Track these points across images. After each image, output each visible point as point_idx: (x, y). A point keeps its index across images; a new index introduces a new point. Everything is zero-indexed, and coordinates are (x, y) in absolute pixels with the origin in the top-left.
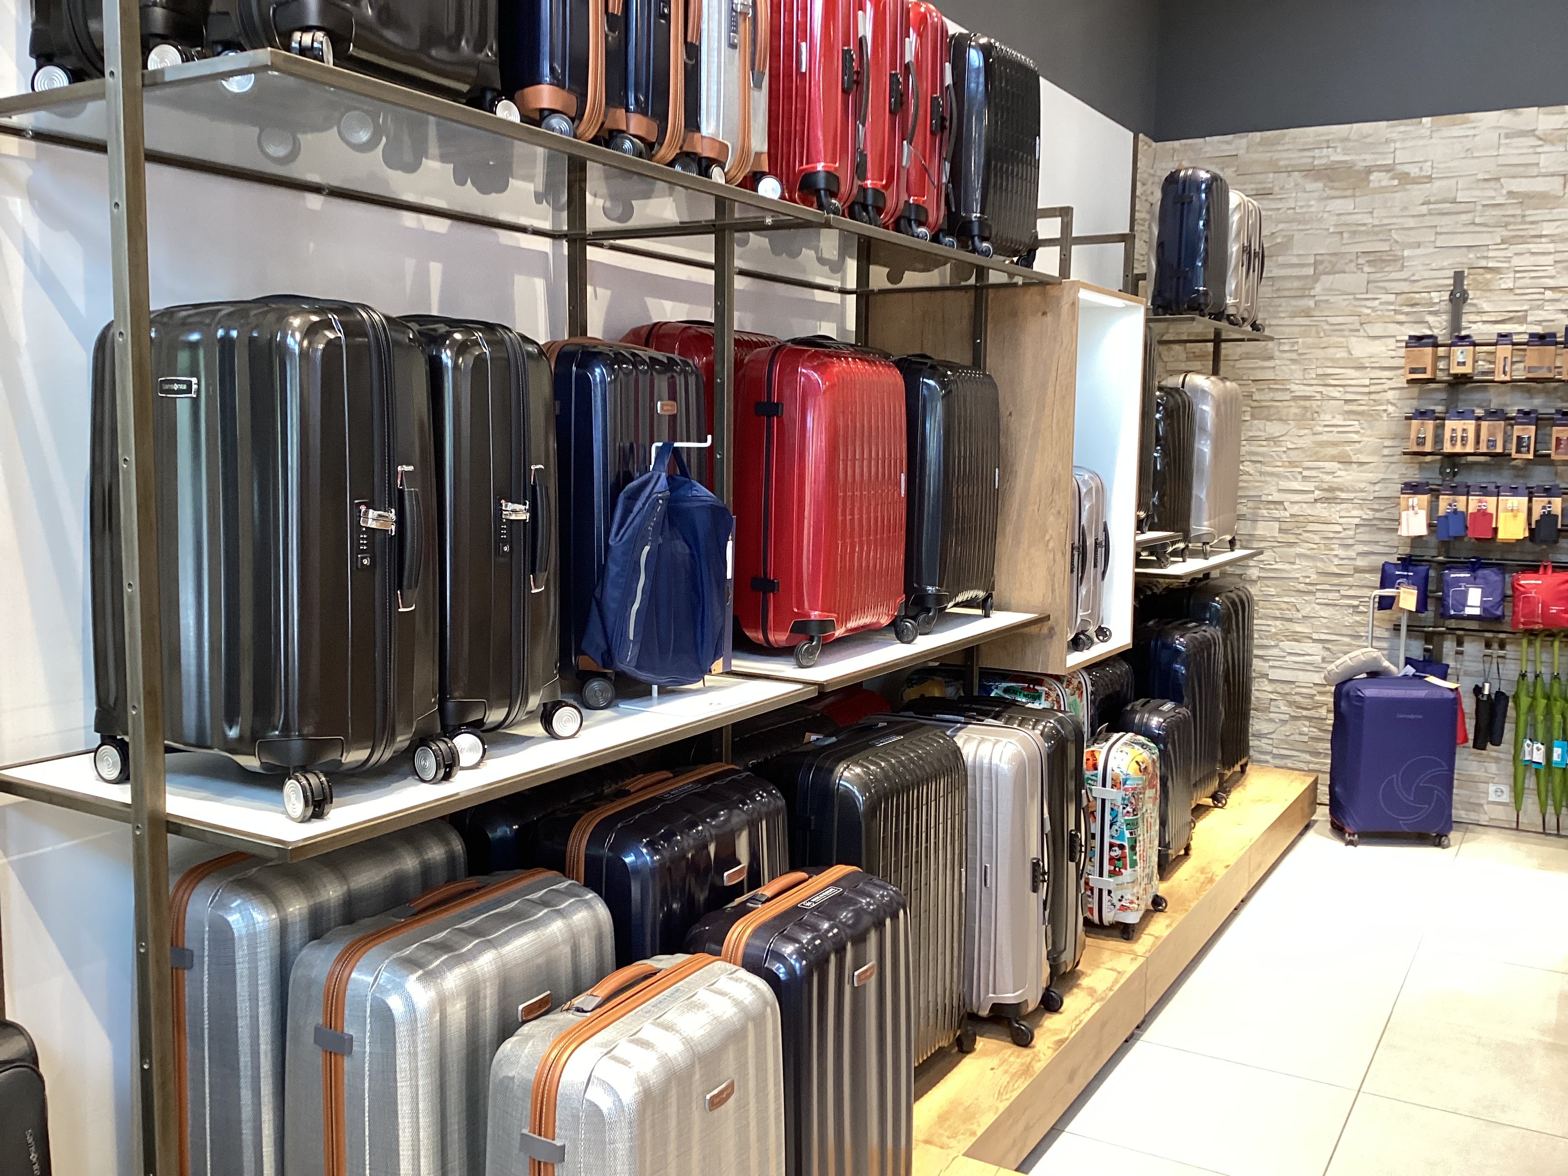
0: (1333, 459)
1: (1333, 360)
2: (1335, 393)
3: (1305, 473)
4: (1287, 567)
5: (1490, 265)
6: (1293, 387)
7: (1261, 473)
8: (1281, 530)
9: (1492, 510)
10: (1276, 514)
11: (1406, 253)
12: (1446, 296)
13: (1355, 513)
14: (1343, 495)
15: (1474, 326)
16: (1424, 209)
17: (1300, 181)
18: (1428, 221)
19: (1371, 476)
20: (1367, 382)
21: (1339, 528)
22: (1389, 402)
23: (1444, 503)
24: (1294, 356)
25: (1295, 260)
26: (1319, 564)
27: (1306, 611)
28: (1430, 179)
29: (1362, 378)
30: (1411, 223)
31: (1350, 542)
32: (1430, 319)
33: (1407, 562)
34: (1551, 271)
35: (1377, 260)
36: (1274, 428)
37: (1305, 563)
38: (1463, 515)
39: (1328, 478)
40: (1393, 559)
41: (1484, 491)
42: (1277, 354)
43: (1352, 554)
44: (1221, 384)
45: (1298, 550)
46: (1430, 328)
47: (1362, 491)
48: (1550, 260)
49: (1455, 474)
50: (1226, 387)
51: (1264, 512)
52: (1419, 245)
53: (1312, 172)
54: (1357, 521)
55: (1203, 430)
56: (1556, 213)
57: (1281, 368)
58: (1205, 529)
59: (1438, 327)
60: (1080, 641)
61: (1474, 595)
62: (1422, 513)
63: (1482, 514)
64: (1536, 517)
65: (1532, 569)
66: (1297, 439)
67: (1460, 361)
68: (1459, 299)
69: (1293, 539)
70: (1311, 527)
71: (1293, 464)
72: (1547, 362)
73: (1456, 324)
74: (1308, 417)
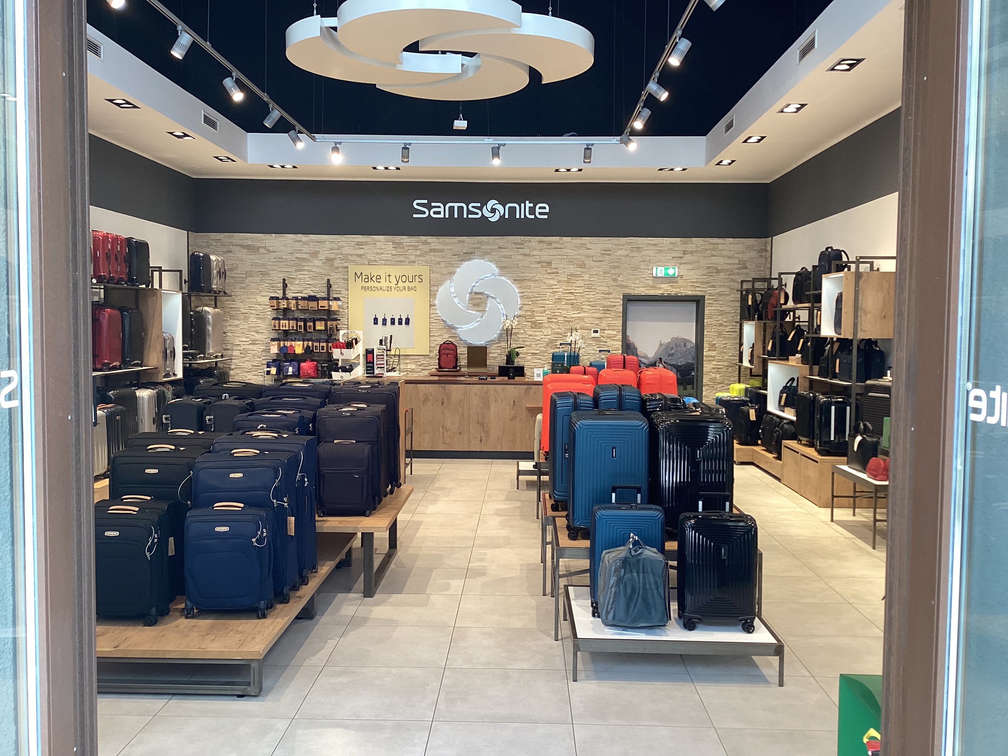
0: (254, 331)
1: (253, 302)
2: (254, 312)
3: (246, 336)
4: (242, 364)
5: (293, 277)
6: (241, 310)
7: (233, 336)
8: (240, 353)
9: (293, 345)
10: (239, 348)
11: (271, 272)
12: (282, 285)
13: (261, 347)
14: (257, 342)
15: (288, 294)
16: (274, 260)
17: (240, 249)
18: (276, 263)
19: (263, 336)
20: (262, 309)
21: (256, 352)
22: (268, 315)
23: (282, 343)
24: (241, 301)
25: (240, 272)
26: (252, 363)
28: (275, 252)
29: (260, 308)
30: (271, 264)
31: (260, 356)
32: (278, 291)
33: (274, 361)
34: (308, 279)
35: (263, 274)
36: (237, 322)
37: (248, 363)
38: (287, 347)
39: (253, 337)
40: (271, 361)
41: (292, 340)
42: (234, 300)
43: (261, 360)
44: (214, 310)
45: (246, 359)
46: (277, 294)
47: (262, 341)
48: (307, 276)
49: (287, 336)
50: (217, 311)
51: (235, 348)
52: (273, 270)
53: (243, 246)
54: (261, 350)
55: (209, 323)
56: (308, 264)
57: (238, 304)
58: (211, 351)
59: (280, 294)
60: (167, 375)
61: (290, 369)
62: (276, 347)
63: (291, 346)
64: (305, 347)
65: (305, 361)
66: (244, 325)
67: (283, 304)
68: (285, 286)
69: (244, 356)
70: (249, 352)
71: (243, 333)
72: (306, 305)
73: (284, 293)
74: (246, 319)
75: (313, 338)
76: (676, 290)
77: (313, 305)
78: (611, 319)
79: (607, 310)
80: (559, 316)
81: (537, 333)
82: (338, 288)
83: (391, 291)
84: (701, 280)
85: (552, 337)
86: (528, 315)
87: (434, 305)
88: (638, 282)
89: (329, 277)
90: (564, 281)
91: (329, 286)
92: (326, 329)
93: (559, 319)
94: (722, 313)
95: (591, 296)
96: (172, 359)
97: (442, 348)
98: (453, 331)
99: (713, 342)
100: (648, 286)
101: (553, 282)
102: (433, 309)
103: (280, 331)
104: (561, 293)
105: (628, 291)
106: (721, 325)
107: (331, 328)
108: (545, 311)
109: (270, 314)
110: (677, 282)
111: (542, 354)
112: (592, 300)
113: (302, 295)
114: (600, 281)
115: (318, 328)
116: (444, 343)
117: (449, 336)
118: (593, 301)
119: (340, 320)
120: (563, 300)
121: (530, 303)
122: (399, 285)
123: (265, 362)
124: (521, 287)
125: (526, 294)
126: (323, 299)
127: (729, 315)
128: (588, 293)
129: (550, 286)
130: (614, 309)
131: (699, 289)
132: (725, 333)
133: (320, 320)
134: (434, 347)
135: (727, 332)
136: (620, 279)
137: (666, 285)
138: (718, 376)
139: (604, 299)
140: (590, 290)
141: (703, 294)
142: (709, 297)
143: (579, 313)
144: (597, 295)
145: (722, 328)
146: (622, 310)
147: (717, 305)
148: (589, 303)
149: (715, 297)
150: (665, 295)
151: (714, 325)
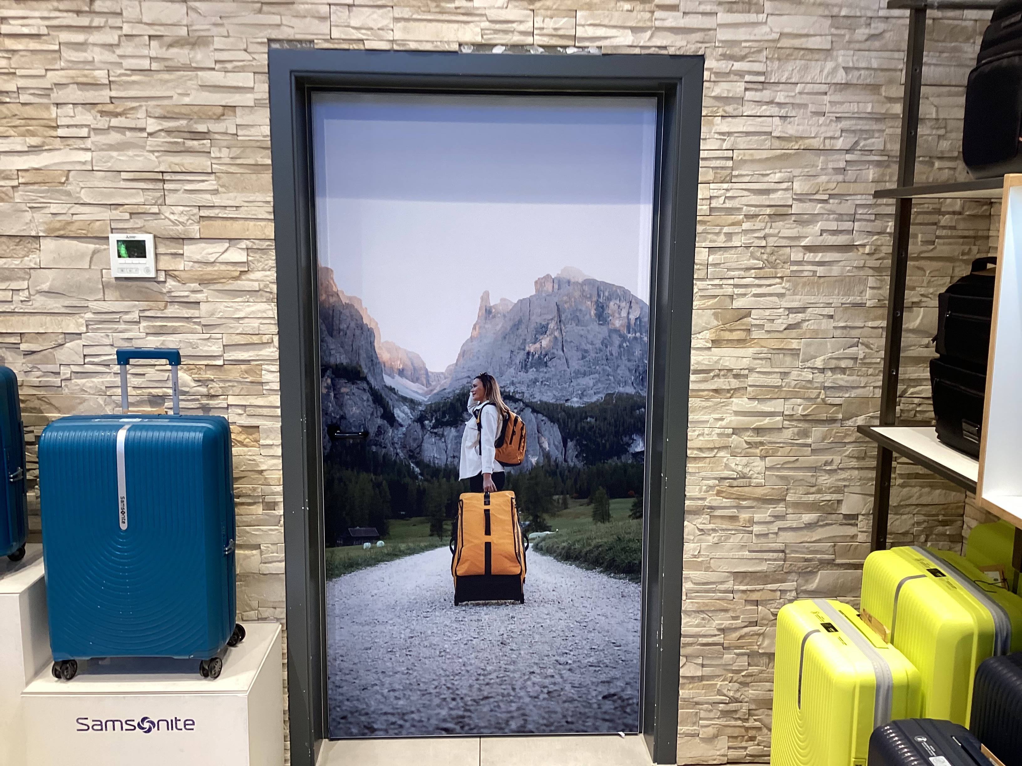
76: (550, 24)
78: (211, 183)
79: (187, 132)
99: (738, 303)
106: (779, 213)
112: (101, 75)
118: (111, 83)
127: (820, 161)
128: (79, 37)
130: (229, 125)
132: (797, 255)
135: (809, 249)
138: (758, 465)
139: (170, 70)
140: (84, 21)
141: (690, 49)
142: (724, 66)
143: (34, 150)
144: (128, 48)
145: (786, 233)
146: (267, 130)
147: (764, 110)
148: (91, 96)
149: (757, 67)
150: (498, 50)
151: (749, 217)
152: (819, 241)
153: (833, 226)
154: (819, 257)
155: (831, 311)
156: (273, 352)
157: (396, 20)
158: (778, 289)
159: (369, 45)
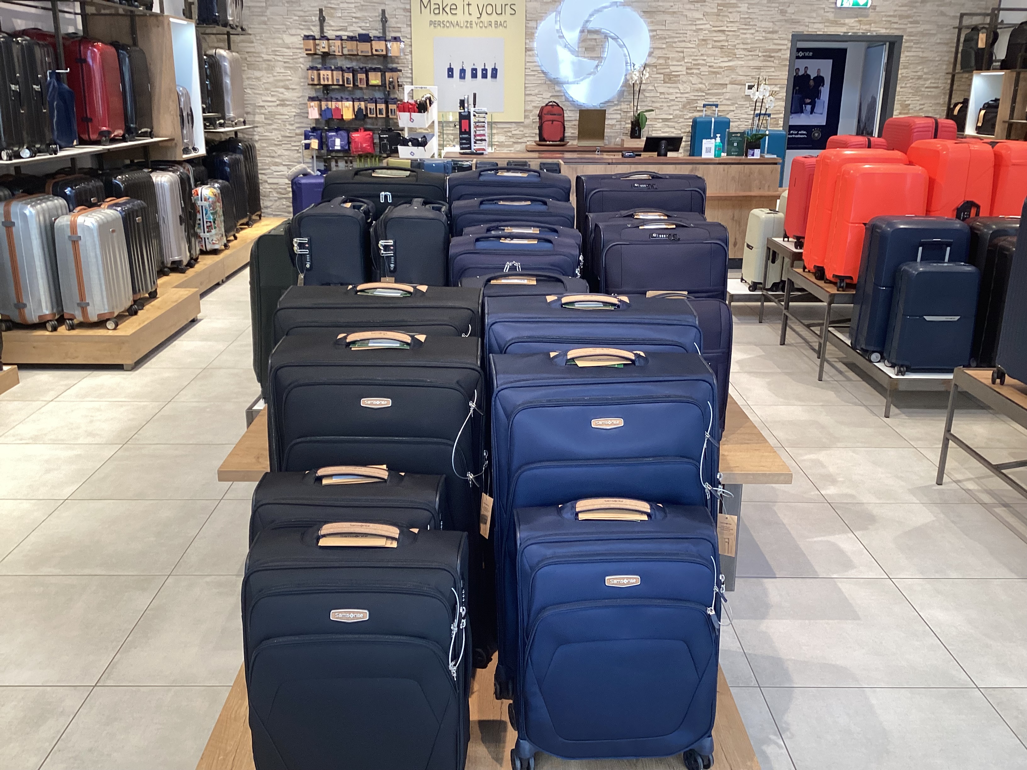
0: (283, 87)
1: (278, 44)
2: (279, 58)
3: (272, 93)
4: (269, 134)
5: (333, 6)
6: (263, 55)
7: (255, 93)
8: (265, 119)
9: (340, 107)
10: (262, 111)
12: (317, 19)
13: (293, 110)
14: (288, 103)
15: (329, 32)
19: (296, 94)
20: (292, 54)
21: (287, 117)
22: (301, 63)
23: (324, 104)
24: (262, 42)
26: (282, 133)
27: (279, 152)
29: (289, 52)
31: (293, 122)
32: (312, 27)
33: (314, 129)
34: (354, 10)
36: (258, 74)
37: (276, 132)
38: (331, 109)
39: (281, 95)
40: (309, 129)
41: (337, 100)
42: (255, 41)
43: (294, 128)
44: (230, 54)
45: (273, 127)
46: (313, 32)
47: (295, 101)
48: (352, 6)
49: (328, 93)
50: (233, 55)
51: (258, 111)
54: (294, 114)
55: (226, 73)
57: (257, 47)
58: (232, 115)
59: (316, 32)
60: (186, 151)
61: (338, 142)
62: (316, 109)
63: (337, 109)
64: (356, 110)
65: (356, 130)
66: (267, 78)
67: (323, 46)
68: (322, 20)
69: (270, 122)
70: (277, 117)
71: (267, 89)
72: (355, 48)
73: (322, 31)
74: (270, 69)
75: (365, 97)
76: (864, 27)
77: (364, 48)
78: (773, 69)
79: (769, 56)
80: (703, 65)
81: (671, 90)
82: (397, 23)
83: (471, 27)
84: (899, 13)
85: (691, 96)
86: (660, 64)
87: (531, 50)
88: (814, 15)
89: (383, 7)
90: (713, 14)
91: (384, 20)
92: (383, 85)
93: (703, 69)
94: (924, 61)
95: (748, 36)
96: (191, 125)
97: (545, 112)
98: (557, 88)
99: (907, 103)
100: (828, 21)
101: (699, 15)
102: (530, 56)
103: (318, 87)
104: (707, 32)
105: (800, 29)
106: (920, 78)
107: (391, 83)
108: (684, 57)
109: (303, 62)
110: (867, 16)
111: (676, 120)
112: (749, 41)
113: (346, 33)
114: (763, 13)
115: (373, 82)
116: (547, 105)
117: (551, 94)
118: (751, 43)
119: (400, 71)
120: (709, 42)
121: (664, 46)
122: (482, 19)
123: (302, 130)
124: (652, 22)
125: (658, 32)
126: (379, 38)
127: (931, 64)
128: (745, 31)
129: (693, 21)
130: (779, 54)
131: (896, 26)
132: (923, 89)
133: (375, 70)
134: (531, 111)
135: (927, 87)
136: (790, 10)
137: (853, 20)
139: (766, 39)
140: (747, 27)
141: (900, 34)
142: (908, 38)
143: (730, 61)
144: (757, 34)
145: (921, 83)
146: (789, 55)
147: (918, 50)
148: (745, 47)
149: (917, 38)
150: (850, 34)
151: (912, 79)
152: (930, 86)
153: (933, 81)
154: (929, 90)
155: (931, 105)
156: (782, 115)
157: (825, 26)
158: (918, 99)
159: (818, 33)
